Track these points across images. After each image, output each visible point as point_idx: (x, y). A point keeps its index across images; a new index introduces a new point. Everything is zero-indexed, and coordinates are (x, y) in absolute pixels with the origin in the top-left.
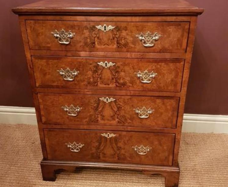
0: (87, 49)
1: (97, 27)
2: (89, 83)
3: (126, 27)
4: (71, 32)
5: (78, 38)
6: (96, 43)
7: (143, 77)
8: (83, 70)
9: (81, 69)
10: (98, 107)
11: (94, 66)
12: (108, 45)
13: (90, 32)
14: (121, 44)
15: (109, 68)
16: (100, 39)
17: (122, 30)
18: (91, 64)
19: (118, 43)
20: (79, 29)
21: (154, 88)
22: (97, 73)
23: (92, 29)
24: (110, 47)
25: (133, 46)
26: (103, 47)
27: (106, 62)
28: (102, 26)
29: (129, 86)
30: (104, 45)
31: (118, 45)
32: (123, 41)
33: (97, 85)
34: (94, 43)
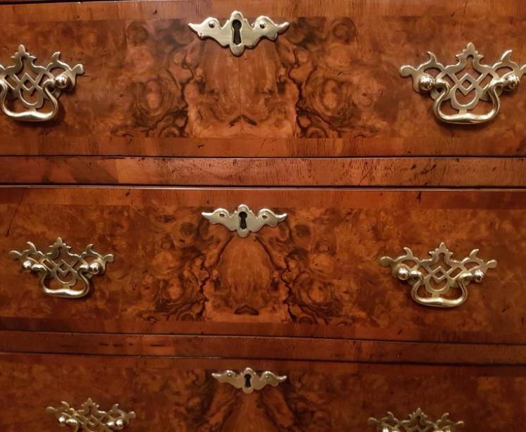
0: (149, 144)
1: (193, 26)
2: (163, 306)
3: (348, 22)
4: (60, 57)
5: (98, 90)
6: (192, 114)
7: (427, 277)
8: (132, 247)
9: (122, 243)
10: (205, 408)
11: (187, 229)
12: (253, 123)
13: (158, 55)
14: (316, 113)
15: (259, 236)
16: (212, 92)
17: (323, 41)
18: (168, 219)
19: (301, 112)
20: (101, 41)
21: (475, 329)
22: (198, 262)
23: (170, 40)
24: (265, 130)
25: (381, 124)
26: (227, 132)
27: (243, 207)
28: (222, 23)
29: (355, 319)
30: (232, 124)
31: (305, 122)
32: (330, 101)
33: (200, 314)
34: (183, 113)
